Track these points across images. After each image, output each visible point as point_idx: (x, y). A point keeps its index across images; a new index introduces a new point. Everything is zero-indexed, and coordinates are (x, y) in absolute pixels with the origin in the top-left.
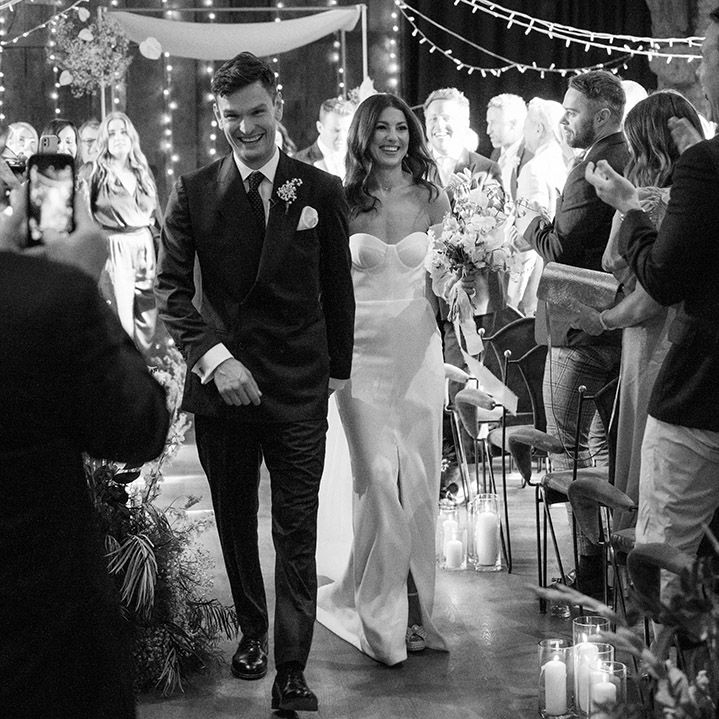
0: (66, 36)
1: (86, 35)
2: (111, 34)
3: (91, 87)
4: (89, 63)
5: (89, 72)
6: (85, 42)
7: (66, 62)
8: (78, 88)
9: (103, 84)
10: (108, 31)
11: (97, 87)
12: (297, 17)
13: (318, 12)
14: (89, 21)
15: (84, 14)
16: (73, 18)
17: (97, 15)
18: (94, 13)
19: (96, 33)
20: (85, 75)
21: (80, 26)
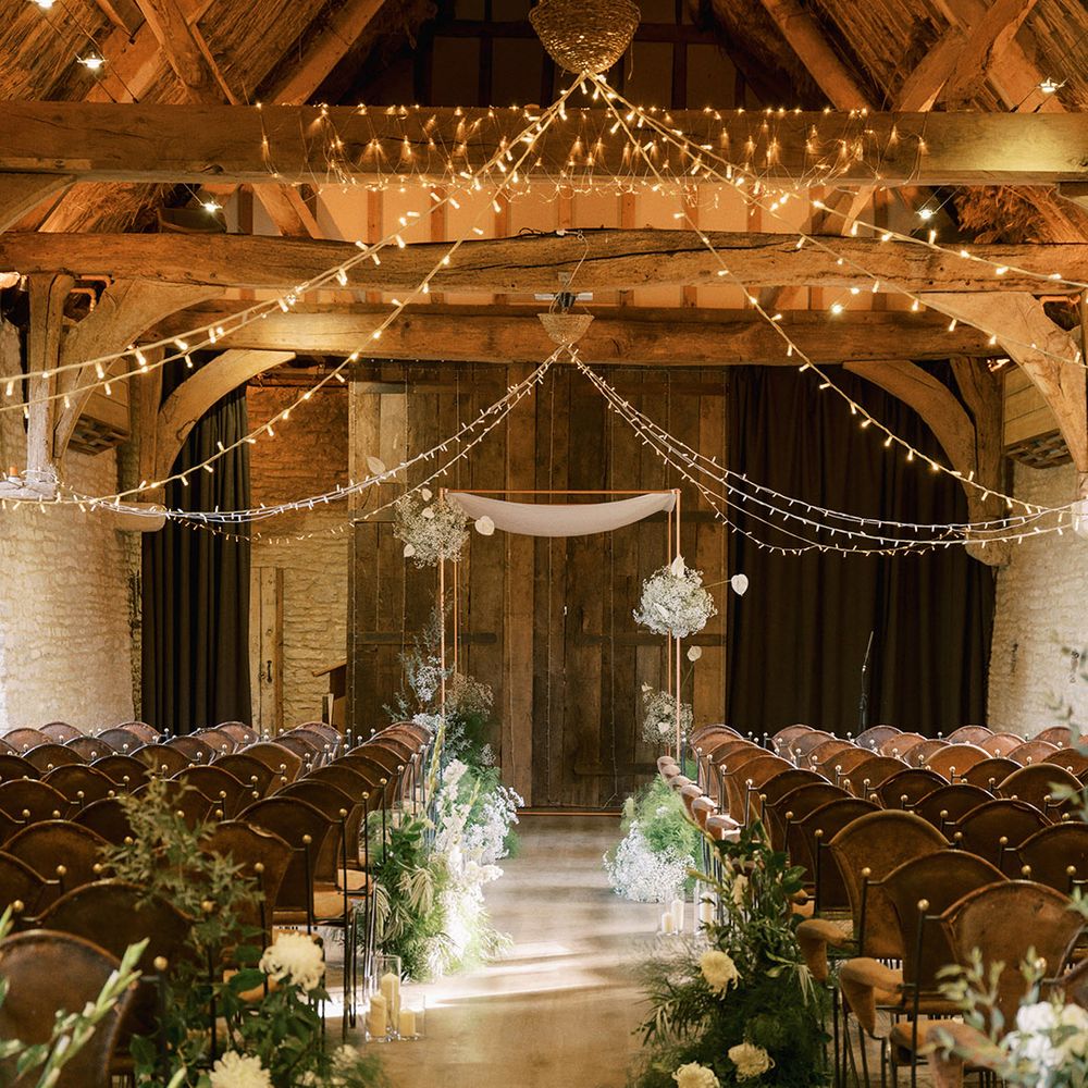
0: (411, 513)
1: (428, 513)
2: (451, 512)
3: (430, 559)
4: (430, 538)
5: (430, 546)
6: (427, 519)
7: (410, 537)
8: (420, 559)
9: (442, 558)
10: (448, 510)
11: (436, 560)
12: (619, 500)
13: (640, 495)
14: (432, 501)
15: (427, 495)
16: (417, 497)
17: (438, 495)
18: (436, 494)
19: (437, 511)
20: (426, 548)
21: (424, 505)
